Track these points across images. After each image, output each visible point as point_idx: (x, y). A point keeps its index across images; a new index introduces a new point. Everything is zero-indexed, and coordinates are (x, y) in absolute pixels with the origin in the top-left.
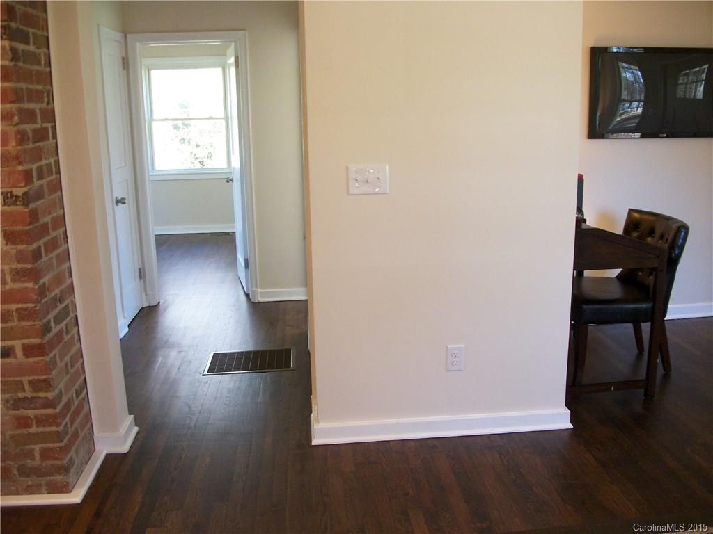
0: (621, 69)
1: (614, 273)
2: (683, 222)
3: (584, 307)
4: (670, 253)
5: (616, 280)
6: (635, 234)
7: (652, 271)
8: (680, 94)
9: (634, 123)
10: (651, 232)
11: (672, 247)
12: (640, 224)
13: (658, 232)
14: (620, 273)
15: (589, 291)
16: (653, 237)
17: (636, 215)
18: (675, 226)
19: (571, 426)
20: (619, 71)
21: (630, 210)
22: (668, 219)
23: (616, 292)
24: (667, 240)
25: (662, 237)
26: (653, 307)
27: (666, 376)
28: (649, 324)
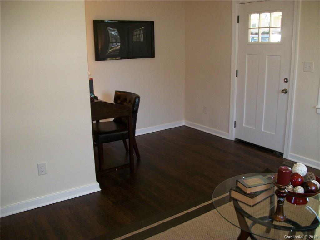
0: (109, 30)
1: (112, 119)
2: (137, 95)
3: (100, 136)
4: (133, 109)
5: (113, 122)
6: (119, 101)
7: (127, 117)
8: (134, 40)
9: (118, 52)
10: (125, 100)
11: (134, 106)
12: (121, 97)
13: (128, 100)
14: (114, 119)
15: (102, 128)
16: (127, 102)
17: (119, 93)
18: (134, 97)
19: (100, 190)
20: (108, 31)
21: (116, 91)
22: (131, 94)
23: (114, 127)
24: (132, 103)
25: (130, 101)
26: (129, 132)
27: (139, 160)
28: (128, 139)
